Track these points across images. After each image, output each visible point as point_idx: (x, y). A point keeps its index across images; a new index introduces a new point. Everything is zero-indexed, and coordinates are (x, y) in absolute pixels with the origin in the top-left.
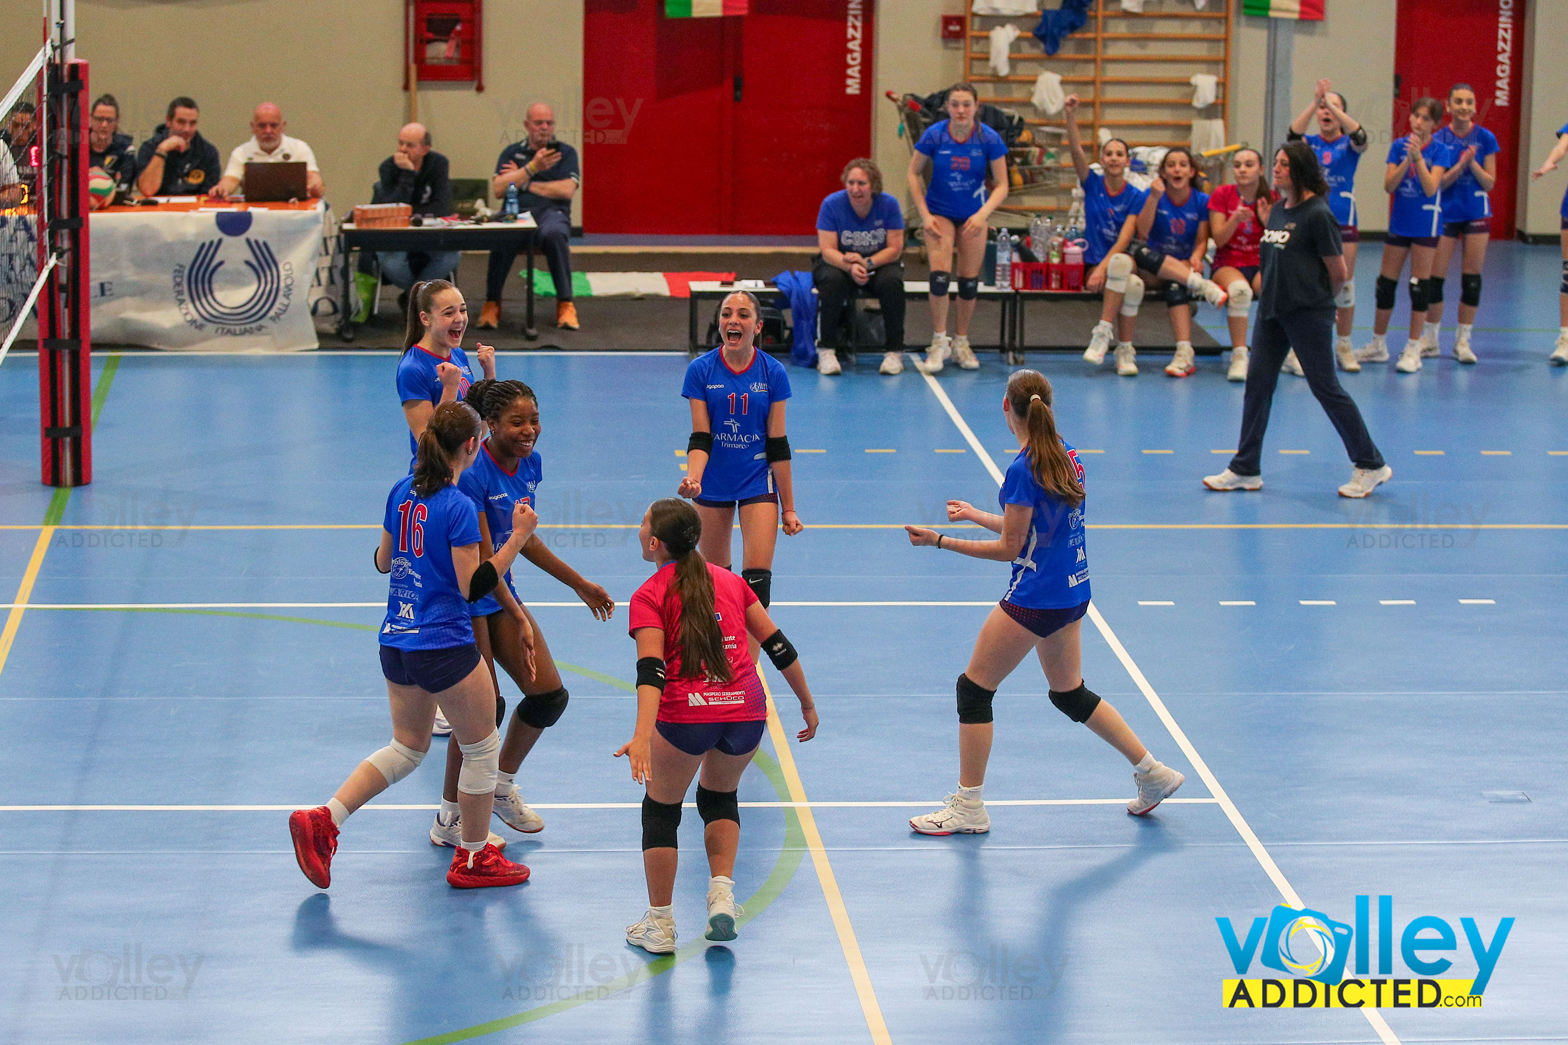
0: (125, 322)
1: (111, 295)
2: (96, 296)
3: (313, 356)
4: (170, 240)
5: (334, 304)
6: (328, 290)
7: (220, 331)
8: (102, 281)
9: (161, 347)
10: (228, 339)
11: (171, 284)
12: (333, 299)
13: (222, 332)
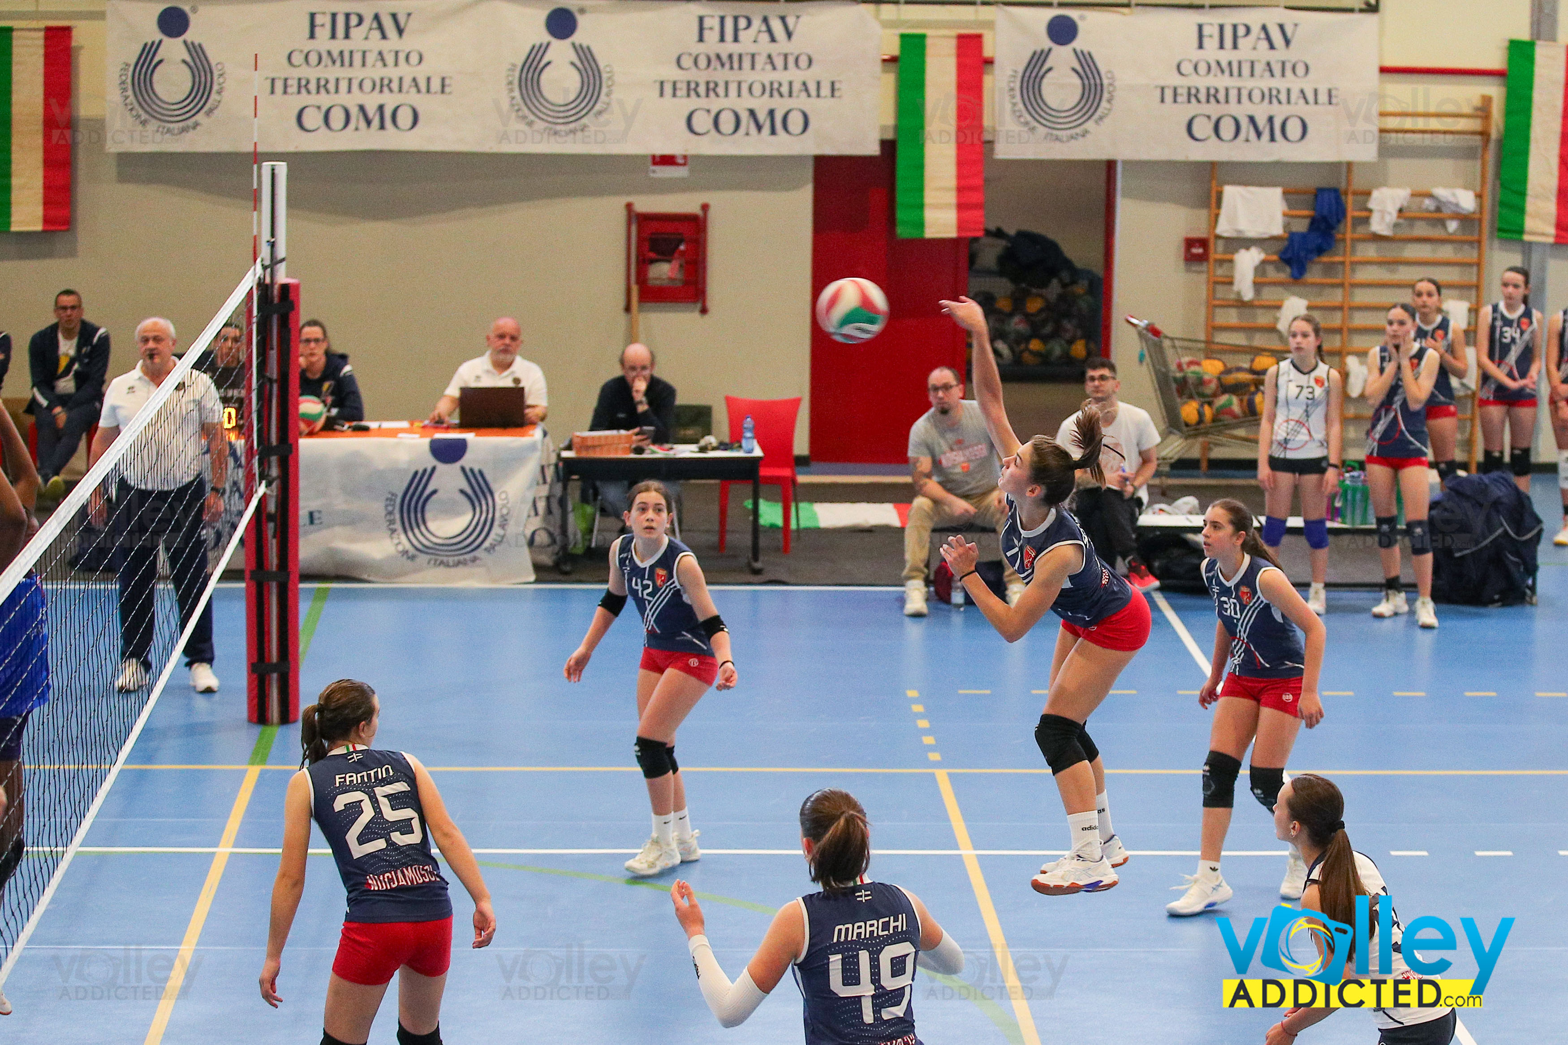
0: (333, 553)
1: (321, 523)
2: (305, 525)
3: (529, 589)
4: (381, 467)
5: (550, 534)
6: (545, 519)
7: (432, 562)
8: (312, 509)
9: (370, 578)
10: (442, 570)
11: (384, 513)
12: (551, 529)
13: (435, 564)
